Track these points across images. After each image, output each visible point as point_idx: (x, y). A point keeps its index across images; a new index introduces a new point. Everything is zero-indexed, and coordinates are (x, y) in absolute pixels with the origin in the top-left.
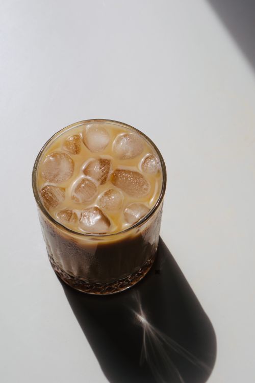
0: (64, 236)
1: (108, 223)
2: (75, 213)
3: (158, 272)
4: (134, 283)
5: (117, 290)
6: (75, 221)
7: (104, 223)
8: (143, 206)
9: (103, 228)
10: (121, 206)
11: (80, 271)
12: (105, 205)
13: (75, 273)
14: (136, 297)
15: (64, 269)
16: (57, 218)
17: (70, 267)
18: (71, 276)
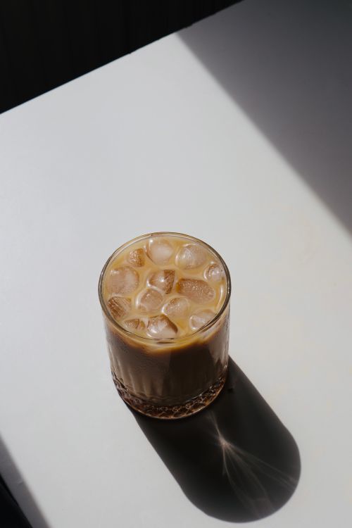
0: (131, 344)
1: (175, 329)
2: (142, 322)
3: (231, 391)
4: (208, 403)
5: (190, 411)
6: (143, 329)
7: (171, 329)
8: (208, 311)
9: (171, 333)
10: (187, 313)
11: (153, 390)
12: (171, 312)
13: (147, 393)
14: (211, 418)
15: (135, 392)
16: (126, 327)
17: (141, 388)
18: (143, 400)
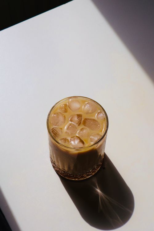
0: (63, 150)
1: (83, 143)
2: (68, 139)
3: (104, 168)
4: (93, 174)
5: (85, 177)
6: (68, 143)
7: (81, 143)
8: (98, 134)
9: (81, 145)
10: (89, 135)
11: (69, 168)
12: (81, 135)
13: (66, 169)
14: (95, 180)
15: (61, 168)
16: (60, 142)
17: (64, 166)
18: (64, 171)
